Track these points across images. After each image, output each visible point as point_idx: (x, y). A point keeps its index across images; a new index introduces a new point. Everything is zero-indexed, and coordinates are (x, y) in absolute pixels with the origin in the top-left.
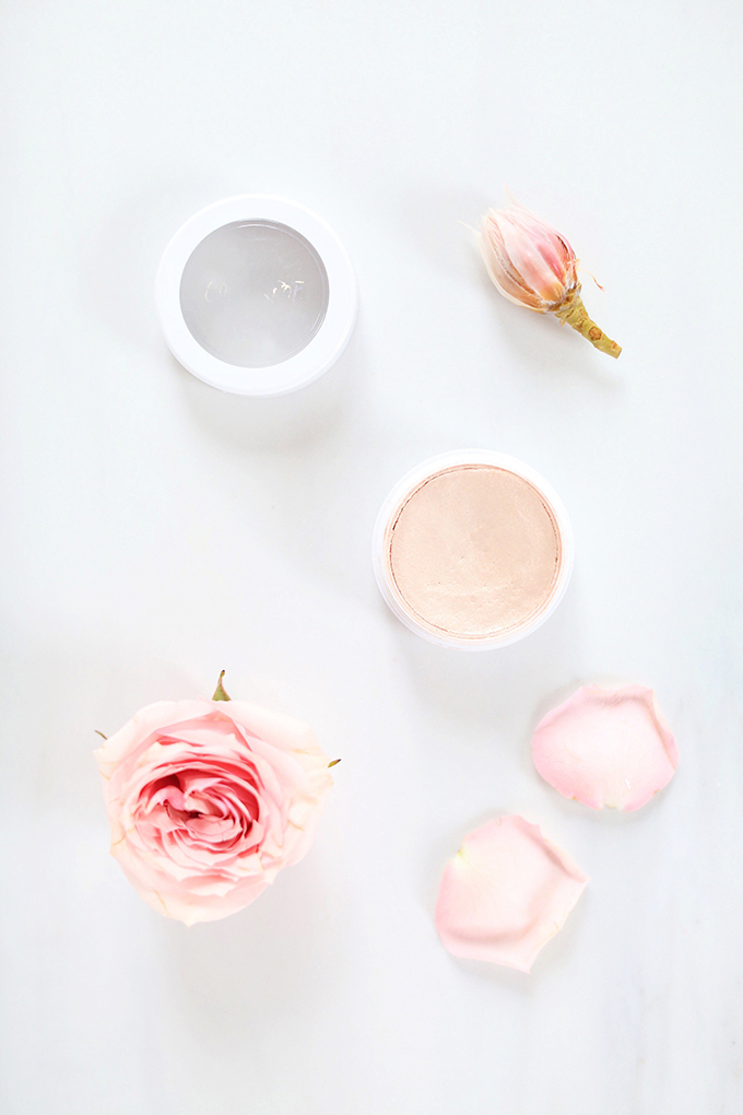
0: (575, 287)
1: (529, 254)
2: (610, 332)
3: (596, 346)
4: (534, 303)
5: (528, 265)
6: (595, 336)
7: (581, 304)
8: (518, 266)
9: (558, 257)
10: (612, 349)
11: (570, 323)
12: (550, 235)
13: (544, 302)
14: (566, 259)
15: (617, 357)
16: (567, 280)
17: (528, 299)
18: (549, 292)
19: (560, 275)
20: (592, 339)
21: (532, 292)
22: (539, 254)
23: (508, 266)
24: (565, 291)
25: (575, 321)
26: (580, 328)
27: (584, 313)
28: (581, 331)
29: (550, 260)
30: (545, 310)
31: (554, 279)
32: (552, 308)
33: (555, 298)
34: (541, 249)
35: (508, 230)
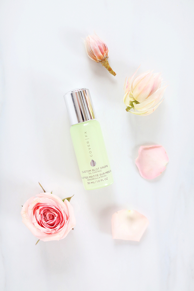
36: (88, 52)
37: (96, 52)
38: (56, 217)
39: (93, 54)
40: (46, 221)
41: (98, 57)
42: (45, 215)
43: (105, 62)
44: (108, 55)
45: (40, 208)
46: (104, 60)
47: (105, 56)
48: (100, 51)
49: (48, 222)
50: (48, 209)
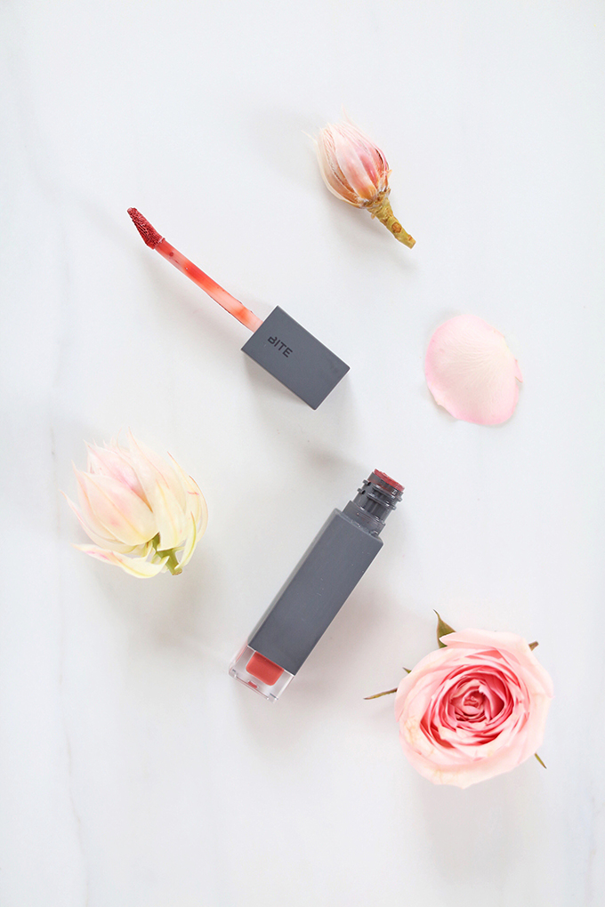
0: (385, 191)
1: (353, 161)
2: (408, 228)
3: (396, 237)
4: (352, 199)
5: (351, 169)
6: (396, 230)
7: (388, 204)
8: (344, 169)
9: (375, 167)
10: (409, 241)
11: (379, 217)
12: (371, 149)
13: (360, 199)
14: (381, 169)
15: (411, 247)
16: (379, 185)
17: (348, 195)
19: (374, 180)
20: (394, 232)
21: (352, 191)
22: (360, 162)
23: (335, 167)
24: (377, 193)
25: (383, 216)
26: (385, 222)
27: (390, 211)
28: (385, 225)
29: (368, 167)
30: (360, 205)
31: (369, 183)
32: (365, 204)
33: (368, 197)
34: (364, 160)
35: (339, 140)
36: (328, 176)
37: (355, 177)
38: (478, 687)
39: (345, 183)
40: (481, 718)
41: (359, 191)
42: (465, 714)
43: (381, 205)
44: (390, 185)
45: (437, 722)
46: (379, 199)
47: (382, 188)
48: (366, 173)
49: (487, 715)
50: (450, 700)
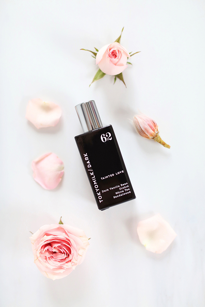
18: (151, 135)
